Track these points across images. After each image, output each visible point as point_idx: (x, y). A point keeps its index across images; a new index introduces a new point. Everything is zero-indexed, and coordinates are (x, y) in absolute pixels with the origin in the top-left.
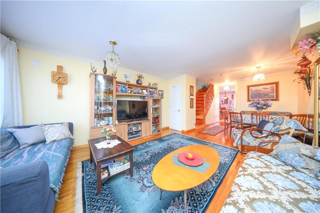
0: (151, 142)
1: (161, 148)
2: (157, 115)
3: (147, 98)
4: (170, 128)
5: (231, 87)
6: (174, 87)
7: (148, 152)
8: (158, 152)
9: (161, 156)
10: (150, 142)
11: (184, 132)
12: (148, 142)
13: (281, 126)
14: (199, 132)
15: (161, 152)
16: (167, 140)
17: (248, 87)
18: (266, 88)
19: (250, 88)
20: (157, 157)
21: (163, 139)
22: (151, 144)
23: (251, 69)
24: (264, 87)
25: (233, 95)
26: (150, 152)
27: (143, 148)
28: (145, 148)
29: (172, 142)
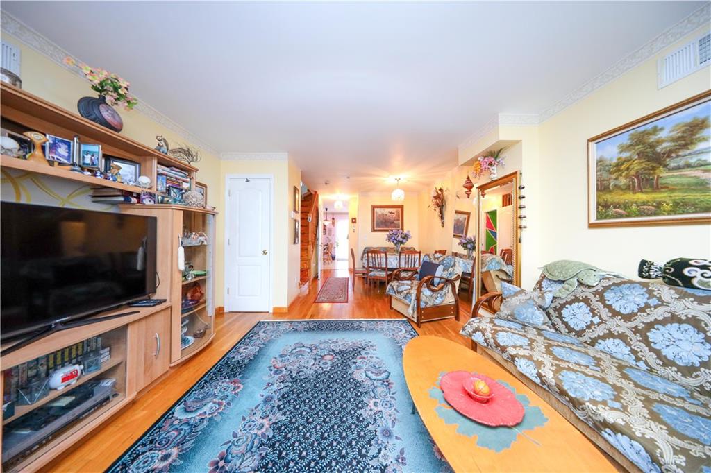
0: (197, 400)
1: (267, 400)
2: (197, 276)
3: (147, 201)
4: (226, 310)
5: (346, 204)
6: (248, 181)
7: (223, 457)
8: (276, 426)
9: (300, 437)
10: (190, 400)
11: (282, 311)
12: (177, 408)
13: (455, 268)
14: (315, 302)
15: (280, 417)
16: (255, 356)
17: (374, 207)
18: (391, 213)
19: (376, 209)
20: (292, 455)
21: (238, 358)
22: (206, 409)
23: (388, 179)
24: (390, 210)
25: (333, 219)
26: (235, 450)
27: (181, 456)
28: (194, 450)
29: (281, 356)
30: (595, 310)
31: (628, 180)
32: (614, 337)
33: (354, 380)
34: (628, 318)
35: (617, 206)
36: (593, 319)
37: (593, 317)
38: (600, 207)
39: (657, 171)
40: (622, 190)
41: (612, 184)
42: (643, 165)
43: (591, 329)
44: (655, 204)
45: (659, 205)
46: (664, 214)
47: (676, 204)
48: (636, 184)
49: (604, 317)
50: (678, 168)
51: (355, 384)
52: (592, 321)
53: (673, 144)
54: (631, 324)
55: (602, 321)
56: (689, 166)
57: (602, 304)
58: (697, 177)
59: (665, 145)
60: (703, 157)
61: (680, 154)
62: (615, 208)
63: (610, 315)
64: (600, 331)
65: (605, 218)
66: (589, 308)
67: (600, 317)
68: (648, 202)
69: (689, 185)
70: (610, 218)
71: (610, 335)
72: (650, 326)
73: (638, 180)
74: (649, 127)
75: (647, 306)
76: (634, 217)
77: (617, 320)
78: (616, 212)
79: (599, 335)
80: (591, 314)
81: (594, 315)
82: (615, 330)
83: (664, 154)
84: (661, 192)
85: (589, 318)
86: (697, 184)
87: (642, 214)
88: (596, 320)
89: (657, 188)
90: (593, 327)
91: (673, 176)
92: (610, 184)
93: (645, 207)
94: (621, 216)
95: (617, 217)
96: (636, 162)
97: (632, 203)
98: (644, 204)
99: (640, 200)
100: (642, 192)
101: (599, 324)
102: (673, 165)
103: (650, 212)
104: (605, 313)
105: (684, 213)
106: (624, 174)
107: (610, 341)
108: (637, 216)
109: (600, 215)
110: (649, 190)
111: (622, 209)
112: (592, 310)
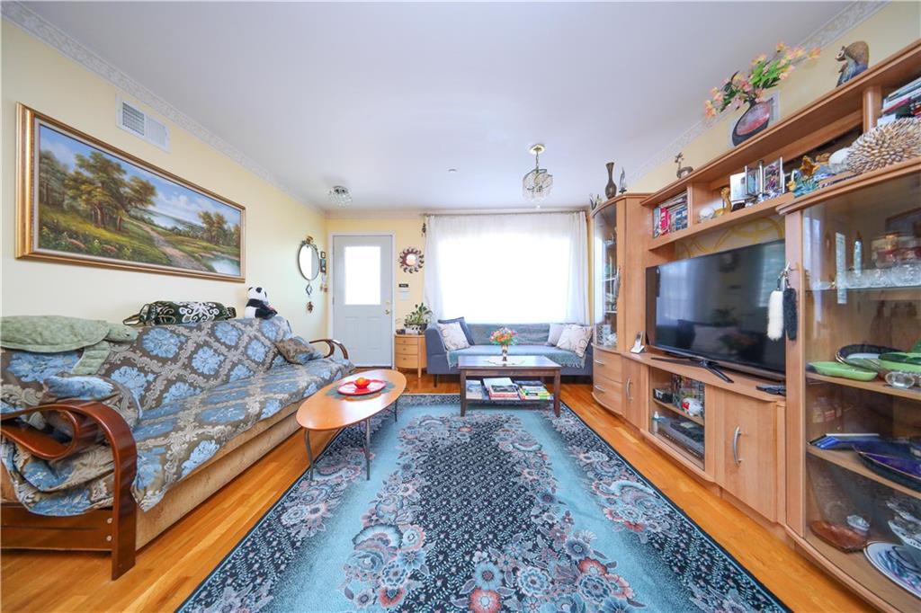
30: (144, 367)
31: (89, 206)
32: (174, 382)
33: (426, 527)
34: (175, 360)
35: (74, 235)
36: (148, 378)
37: (146, 376)
38: (45, 229)
39: (120, 212)
40: (82, 217)
41: (66, 202)
42: (107, 199)
43: (150, 390)
44: (117, 246)
45: (121, 248)
46: (124, 259)
47: (134, 251)
48: (99, 217)
49: (156, 369)
50: (136, 218)
51: (425, 518)
52: (147, 381)
53: (133, 193)
54: (179, 364)
55: (157, 375)
56: (143, 220)
57: (148, 357)
58: (147, 232)
59: (127, 190)
60: (153, 218)
61: (138, 206)
62: (71, 237)
63: (160, 364)
64: (159, 385)
65: (55, 248)
66: (136, 369)
67: (153, 372)
68: (111, 242)
69: (143, 237)
70: (63, 250)
71: (170, 383)
72: (190, 358)
73: (102, 212)
74: (115, 161)
75: (182, 343)
76: (96, 255)
77: (169, 366)
78: (73, 244)
79: (161, 391)
80: (143, 374)
81: (146, 374)
82: (171, 376)
83: (126, 198)
84: (123, 236)
85: (142, 380)
86: (147, 239)
87: (104, 253)
88: (151, 377)
89: (120, 230)
90: (152, 387)
91: (132, 224)
92: (63, 201)
93: (109, 247)
94: (79, 250)
95: (73, 251)
96: (98, 190)
97: (95, 238)
98: (107, 242)
99: (104, 238)
100: (105, 228)
101: (155, 380)
102: (132, 213)
103: (112, 254)
104: (154, 365)
105: (139, 261)
106: (84, 197)
107: (173, 389)
108: (99, 255)
109: (44, 242)
110: (112, 229)
111: (81, 241)
112: (141, 370)
